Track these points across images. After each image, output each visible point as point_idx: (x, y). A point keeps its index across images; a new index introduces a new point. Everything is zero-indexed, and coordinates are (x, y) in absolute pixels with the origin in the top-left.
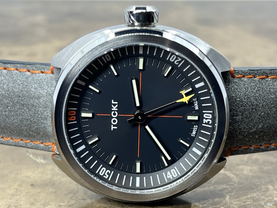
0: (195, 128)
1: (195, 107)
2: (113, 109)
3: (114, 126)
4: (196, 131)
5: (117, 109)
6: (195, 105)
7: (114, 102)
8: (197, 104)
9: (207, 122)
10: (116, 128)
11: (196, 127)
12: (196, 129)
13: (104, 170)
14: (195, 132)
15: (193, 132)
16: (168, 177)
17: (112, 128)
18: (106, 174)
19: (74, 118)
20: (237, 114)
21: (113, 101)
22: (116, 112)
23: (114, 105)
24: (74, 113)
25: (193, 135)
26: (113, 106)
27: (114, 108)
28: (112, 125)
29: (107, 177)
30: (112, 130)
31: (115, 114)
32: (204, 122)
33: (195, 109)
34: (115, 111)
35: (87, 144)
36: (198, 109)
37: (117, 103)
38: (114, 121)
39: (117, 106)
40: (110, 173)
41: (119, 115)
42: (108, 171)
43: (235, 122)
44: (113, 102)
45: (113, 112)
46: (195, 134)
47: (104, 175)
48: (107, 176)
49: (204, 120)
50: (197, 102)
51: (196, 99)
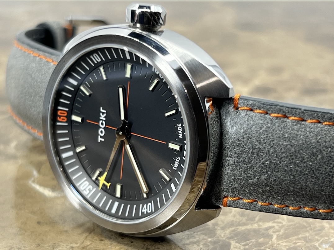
0: (177, 160)
1: (179, 134)
3: (101, 137)
4: (178, 163)
5: (105, 119)
8: (181, 132)
10: (103, 140)
11: (179, 159)
12: (178, 162)
13: (86, 184)
14: (178, 165)
15: (175, 164)
16: (143, 211)
17: (100, 139)
18: (87, 189)
19: (64, 119)
20: (231, 154)
21: (102, 108)
22: (104, 122)
23: (103, 113)
24: (65, 114)
25: (175, 167)
26: (101, 114)
27: (103, 117)
28: (100, 136)
30: (99, 141)
31: (102, 124)
32: (184, 155)
33: (179, 137)
34: (103, 120)
35: (75, 151)
36: (182, 137)
39: (105, 115)
40: (91, 189)
41: (106, 126)
42: (90, 186)
43: (228, 165)
44: (102, 110)
45: (101, 121)
46: (177, 167)
47: (85, 190)
48: (88, 192)
49: (185, 152)
50: (181, 129)
51: (181, 124)
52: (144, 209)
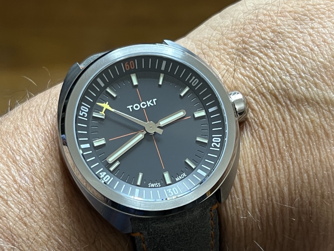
0: (157, 184)
1: (178, 178)
2: (147, 102)
3: (132, 108)
4: (155, 186)
5: (149, 106)
6: (180, 177)
7: (155, 101)
9: (169, 192)
10: (131, 110)
11: (159, 185)
12: (156, 186)
13: (86, 110)
15: (153, 184)
16: (101, 174)
17: (130, 107)
18: (83, 113)
19: (128, 68)
21: (156, 99)
22: (146, 106)
24: (133, 67)
25: (150, 185)
26: (151, 101)
27: (149, 103)
28: (132, 106)
29: (80, 114)
30: (128, 107)
31: (143, 105)
32: (168, 190)
33: (176, 179)
34: (147, 104)
35: (105, 87)
37: (155, 104)
38: (137, 107)
39: (152, 105)
40: (85, 116)
41: (144, 109)
42: (86, 114)
45: (145, 103)
46: (152, 187)
47: (82, 111)
48: (82, 115)
49: (170, 190)
50: (183, 178)
51: (186, 175)
52: (102, 174)
